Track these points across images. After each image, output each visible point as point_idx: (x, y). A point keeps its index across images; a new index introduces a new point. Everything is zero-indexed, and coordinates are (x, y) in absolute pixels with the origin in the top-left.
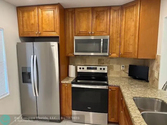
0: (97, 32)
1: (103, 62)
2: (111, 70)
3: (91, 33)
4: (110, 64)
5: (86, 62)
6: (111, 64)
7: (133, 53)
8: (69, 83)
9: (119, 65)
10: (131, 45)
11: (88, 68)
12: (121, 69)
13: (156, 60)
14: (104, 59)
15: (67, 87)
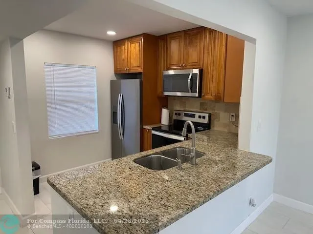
0: (189, 64)
1: (206, 107)
2: (217, 121)
3: (182, 65)
4: (215, 110)
11: (185, 115)
12: (229, 119)
14: (207, 103)
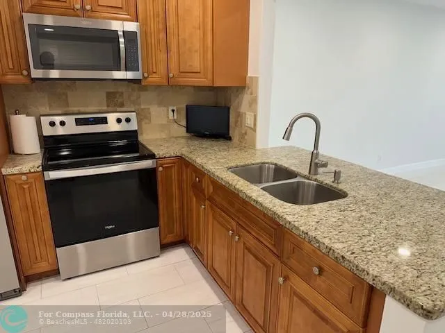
0: (99, 8)
1: (120, 100)
2: (146, 123)
3: (83, 8)
4: (140, 105)
5: (67, 105)
6: (142, 107)
7: (202, 71)
8: (32, 170)
9: (165, 106)
10: (196, 51)
11: (79, 122)
12: (168, 116)
13: (249, 89)
14: (122, 93)
15: (27, 183)
